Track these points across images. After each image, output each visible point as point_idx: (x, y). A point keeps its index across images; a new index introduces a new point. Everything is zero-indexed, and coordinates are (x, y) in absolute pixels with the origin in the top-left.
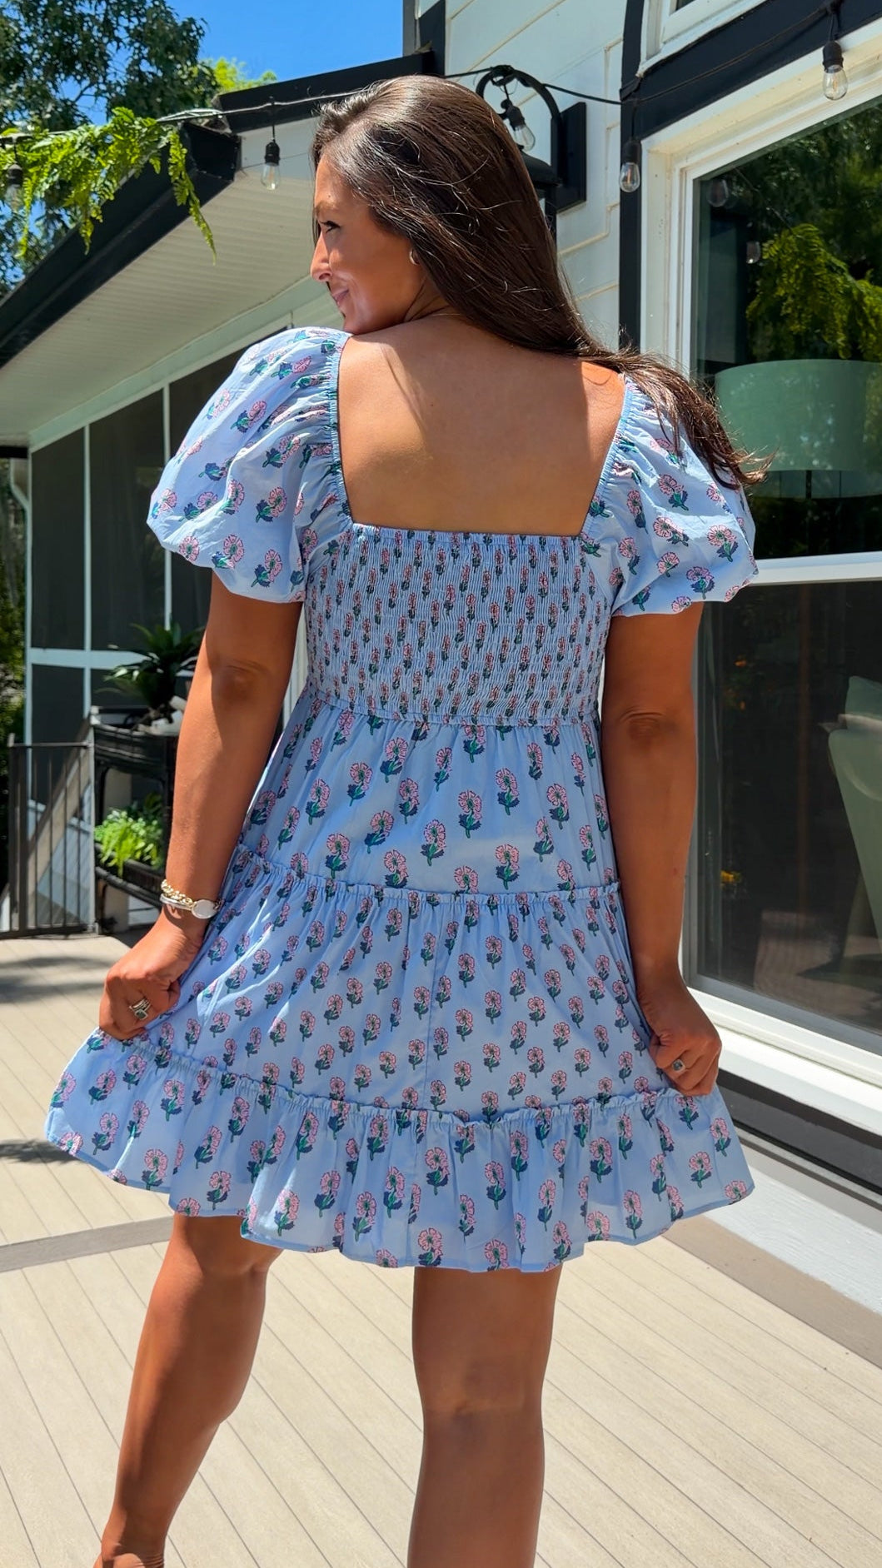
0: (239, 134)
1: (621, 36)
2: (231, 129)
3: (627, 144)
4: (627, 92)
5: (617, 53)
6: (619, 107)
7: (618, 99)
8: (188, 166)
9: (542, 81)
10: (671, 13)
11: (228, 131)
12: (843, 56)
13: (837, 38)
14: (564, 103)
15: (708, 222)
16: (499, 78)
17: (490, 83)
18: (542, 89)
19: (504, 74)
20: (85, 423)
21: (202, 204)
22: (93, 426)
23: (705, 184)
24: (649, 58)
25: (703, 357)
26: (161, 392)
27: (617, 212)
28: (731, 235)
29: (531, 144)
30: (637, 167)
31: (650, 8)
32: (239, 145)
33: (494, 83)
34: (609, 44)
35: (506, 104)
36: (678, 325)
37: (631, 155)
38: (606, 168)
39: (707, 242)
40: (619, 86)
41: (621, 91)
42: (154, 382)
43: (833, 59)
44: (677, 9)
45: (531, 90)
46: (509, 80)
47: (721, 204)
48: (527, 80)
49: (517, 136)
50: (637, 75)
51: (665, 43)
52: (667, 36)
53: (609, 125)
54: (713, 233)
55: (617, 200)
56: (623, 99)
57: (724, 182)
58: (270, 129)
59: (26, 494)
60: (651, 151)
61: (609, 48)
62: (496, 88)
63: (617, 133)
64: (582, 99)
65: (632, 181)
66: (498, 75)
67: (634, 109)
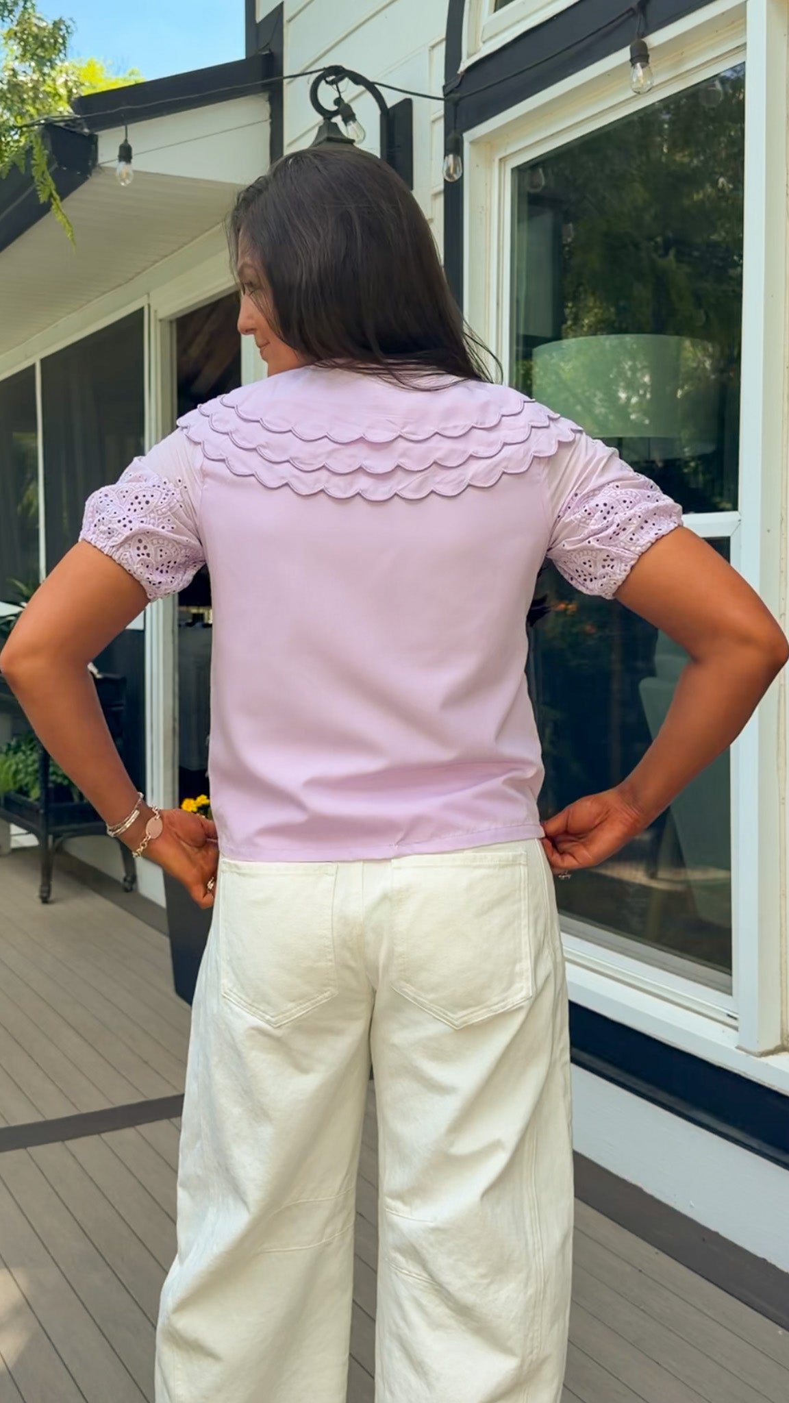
0: (96, 133)
1: (443, 35)
2: (89, 128)
3: (451, 136)
4: (448, 89)
5: (441, 51)
6: (442, 103)
7: (441, 95)
8: (49, 164)
9: (371, 78)
10: (489, 14)
11: (86, 130)
12: (649, 53)
13: (644, 35)
14: (392, 99)
15: (525, 207)
16: (330, 78)
17: (323, 82)
18: (371, 87)
19: (337, 73)
21: (62, 199)
23: (524, 173)
24: (469, 56)
25: (522, 332)
26: (33, 367)
27: (441, 201)
28: (547, 219)
29: (361, 137)
30: (460, 159)
31: (470, 9)
32: (96, 143)
33: (327, 82)
34: (433, 43)
35: (338, 101)
36: (498, 304)
37: (454, 147)
38: (431, 159)
39: (525, 225)
40: (443, 82)
41: (444, 87)
42: (27, 358)
43: (641, 56)
44: (495, 11)
45: (362, 88)
46: (342, 79)
47: (538, 190)
48: (357, 79)
49: (347, 131)
50: (459, 72)
51: (484, 42)
52: (485, 38)
53: (433, 117)
54: (531, 215)
55: (441, 187)
56: (445, 95)
57: (541, 170)
58: (123, 128)
60: (472, 143)
61: (433, 47)
62: (328, 87)
63: (440, 127)
64: (409, 96)
65: (455, 171)
66: (330, 75)
67: (456, 104)
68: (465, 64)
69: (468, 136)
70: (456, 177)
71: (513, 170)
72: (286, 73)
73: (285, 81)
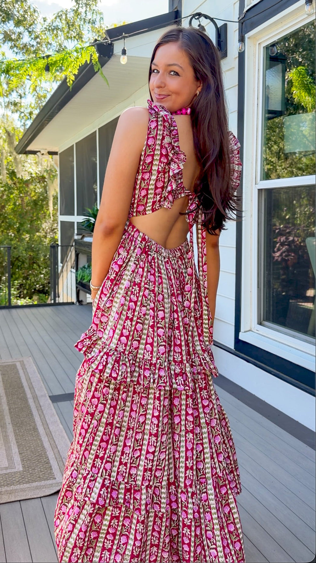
0: (113, 43)
2: (111, 41)
3: (241, 36)
4: (240, 18)
5: (238, 5)
6: (238, 23)
7: (238, 21)
9: (212, 17)
14: (220, 24)
15: (269, 62)
16: (198, 17)
18: (212, 20)
19: (199, 15)
20: (74, 143)
22: (76, 144)
23: (267, 48)
24: (247, 6)
26: (96, 132)
27: (237, 59)
30: (244, 44)
32: (113, 46)
33: (195, 19)
35: (199, 25)
37: (242, 39)
38: (234, 45)
40: (238, 16)
42: (94, 128)
43: (309, 1)
45: (208, 21)
46: (200, 17)
47: (274, 55)
48: (206, 17)
50: (244, 12)
53: (234, 30)
55: (237, 55)
57: (275, 47)
58: (123, 40)
59: (57, 166)
60: (249, 38)
61: (235, 3)
62: (196, 20)
63: (237, 33)
64: (226, 22)
65: (242, 48)
66: (196, 16)
67: (242, 23)
68: (246, 9)
69: (247, 36)
70: (243, 50)
71: (264, 47)
72: (182, 17)
73: (183, 20)
